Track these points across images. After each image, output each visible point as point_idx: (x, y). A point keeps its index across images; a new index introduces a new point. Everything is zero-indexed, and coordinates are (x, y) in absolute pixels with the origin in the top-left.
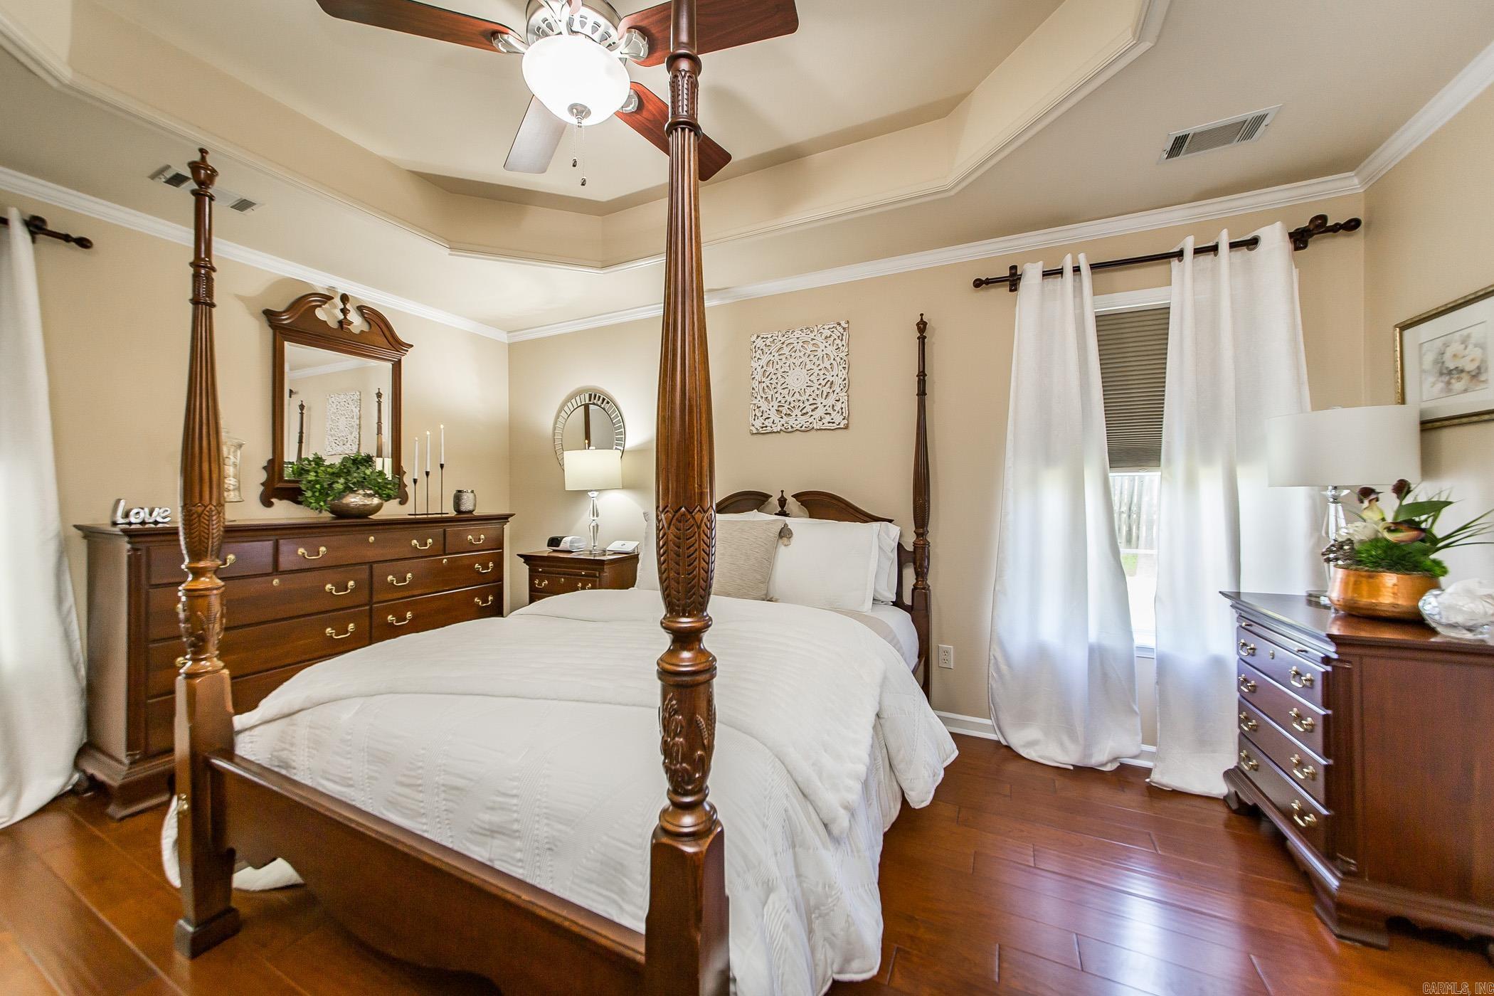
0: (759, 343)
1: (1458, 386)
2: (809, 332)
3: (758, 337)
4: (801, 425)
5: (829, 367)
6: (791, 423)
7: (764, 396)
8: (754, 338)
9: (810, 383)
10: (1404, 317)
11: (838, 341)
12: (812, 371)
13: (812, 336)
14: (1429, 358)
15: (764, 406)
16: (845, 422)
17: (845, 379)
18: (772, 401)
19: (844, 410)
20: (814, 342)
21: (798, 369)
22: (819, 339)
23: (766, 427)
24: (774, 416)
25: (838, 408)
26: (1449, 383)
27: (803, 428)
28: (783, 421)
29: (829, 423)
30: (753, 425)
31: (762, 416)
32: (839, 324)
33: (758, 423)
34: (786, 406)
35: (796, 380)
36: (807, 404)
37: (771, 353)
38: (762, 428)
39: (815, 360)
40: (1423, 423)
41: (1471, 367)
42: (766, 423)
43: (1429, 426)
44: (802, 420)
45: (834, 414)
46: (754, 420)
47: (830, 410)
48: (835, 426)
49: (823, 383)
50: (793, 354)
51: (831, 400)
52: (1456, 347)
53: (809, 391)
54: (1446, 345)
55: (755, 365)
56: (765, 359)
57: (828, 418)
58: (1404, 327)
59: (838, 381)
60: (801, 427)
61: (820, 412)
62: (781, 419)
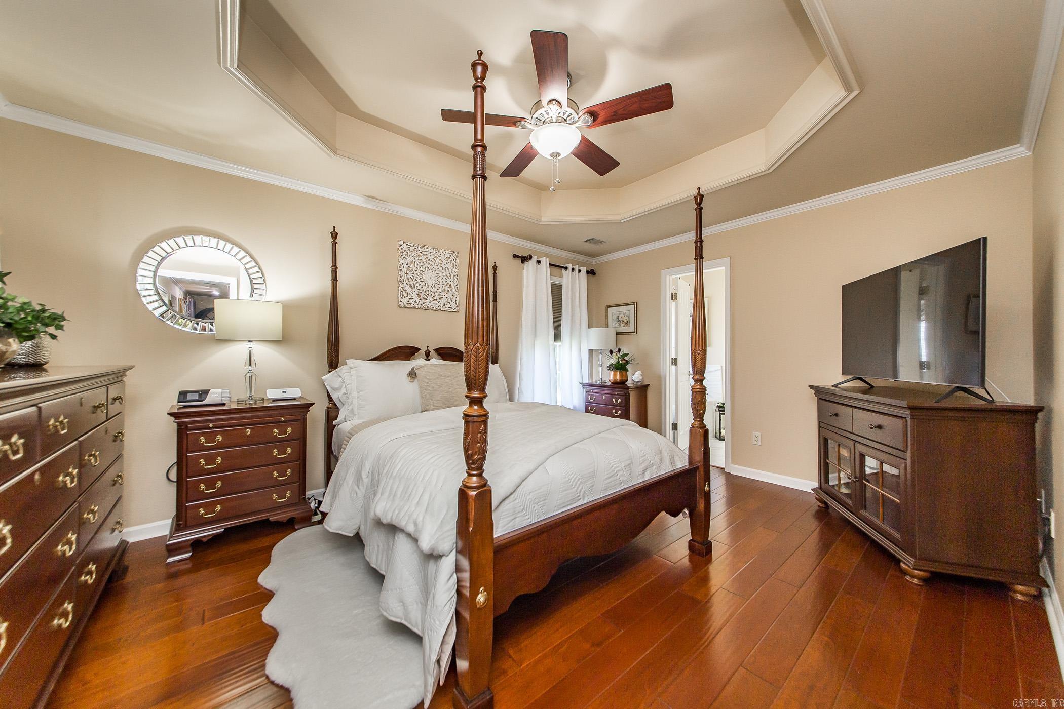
0: (405, 247)
1: (622, 325)
2: (437, 251)
3: (404, 243)
4: (433, 306)
5: (449, 275)
6: (427, 304)
7: (409, 283)
8: (401, 243)
9: (437, 282)
10: (608, 304)
11: (453, 262)
12: (439, 275)
13: (439, 254)
14: (615, 317)
15: (409, 290)
16: (458, 309)
17: (457, 285)
18: (414, 288)
19: (457, 302)
20: (440, 258)
21: (430, 271)
22: (443, 258)
23: (410, 304)
24: (416, 298)
25: (454, 300)
26: (620, 324)
27: (434, 308)
28: (422, 302)
29: (449, 308)
30: (401, 302)
31: (407, 296)
32: (454, 252)
33: (405, 301)
34: (424, 293)
35: (430, 278)
36: (436, 294)
37: (413, 256)
38: (407, 304)
39: (441, 269)
40: (617, 333)
41: (625, 321)
42: (411, 301)
43: (617, 334)
44: (434, 303)
45: (452, 303)
46: (402, 298)
47: (449, 301)
48: (452, 310)
49: (446, 284)
50: (428, 262)
51: (450, 295)
52: (622, 315)
53: (437, 287)
54: (620, 314)
55: (402, 261)
56: (409, 260)
57: (449, 305)
58: (608, 307)
59: (454, 285)
60: (433, 308)
61: (444, 301)
62: (420, 301)
